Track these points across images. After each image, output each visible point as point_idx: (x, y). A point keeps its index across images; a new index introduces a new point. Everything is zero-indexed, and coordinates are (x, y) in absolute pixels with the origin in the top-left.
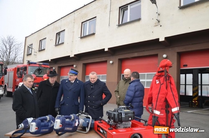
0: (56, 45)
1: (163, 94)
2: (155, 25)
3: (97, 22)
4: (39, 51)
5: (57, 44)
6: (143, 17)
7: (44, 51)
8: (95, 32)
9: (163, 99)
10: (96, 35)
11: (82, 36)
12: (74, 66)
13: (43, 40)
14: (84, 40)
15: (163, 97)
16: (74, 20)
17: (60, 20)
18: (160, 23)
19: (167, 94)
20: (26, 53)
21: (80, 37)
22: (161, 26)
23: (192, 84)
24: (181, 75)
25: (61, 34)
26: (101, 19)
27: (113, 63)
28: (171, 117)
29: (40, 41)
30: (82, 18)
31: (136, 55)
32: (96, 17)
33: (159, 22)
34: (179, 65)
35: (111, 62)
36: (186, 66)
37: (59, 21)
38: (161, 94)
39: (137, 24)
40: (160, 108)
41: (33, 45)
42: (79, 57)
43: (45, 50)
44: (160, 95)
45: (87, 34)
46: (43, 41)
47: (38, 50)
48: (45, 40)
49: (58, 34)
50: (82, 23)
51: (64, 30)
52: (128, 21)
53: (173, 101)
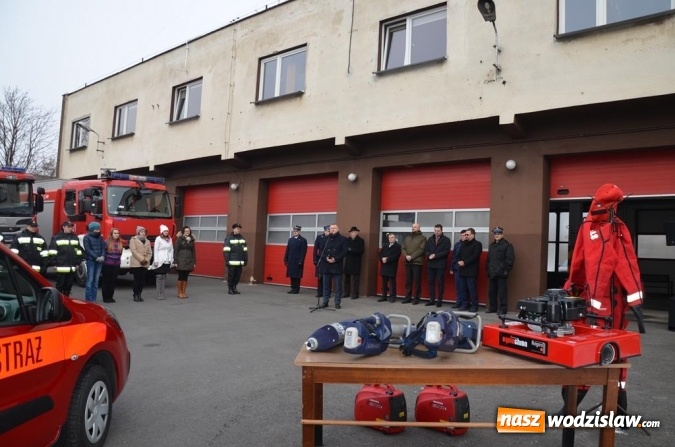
0: (172, 123)
1: (610, 263)
2: (486, 78)
3: (308, 60)
4: (114, 139)
5: (175, 119)
6: (451, 54)
7: (130, 139)
8: (305, 89)
9: (609, 275)
10: (305, 96)
11: (260, 99)
12: (233, 186)
13: (126, 107)
14: (268, 110)
15: (609, 271)
16: (234, 48)
17: (187, 47)
18: (502, 74)
19: (616, 262)
20: (66, 146)
21: (254, 100)
22: (504, 83)
23: (567, 240)
24: (551, 214)
25: (188, 89)
26: (322, 52)
27: (356, 181)
28: (620, 315)
29: (116, 108)
30: (261, 46)
31: (426, 158)
32: (305, 45)
33: (499, 70)
34: (547, 192)
35: (352, 177)
36: (565, 192)
37: (181, 49)
38: (605, 263)
39: (434, 72)
40: (602, 294)
41: (92, 119)
42: (249, 161)
43: (135, 136)
44: (602, 266)
45: (277, 94)
46: (125, 110)
47: (110, 136)
48: (132, 107)
49: (179, 89)
50: (260, 59)
51: (201, 78)
52: (407, 62)
53: (630, 278)
